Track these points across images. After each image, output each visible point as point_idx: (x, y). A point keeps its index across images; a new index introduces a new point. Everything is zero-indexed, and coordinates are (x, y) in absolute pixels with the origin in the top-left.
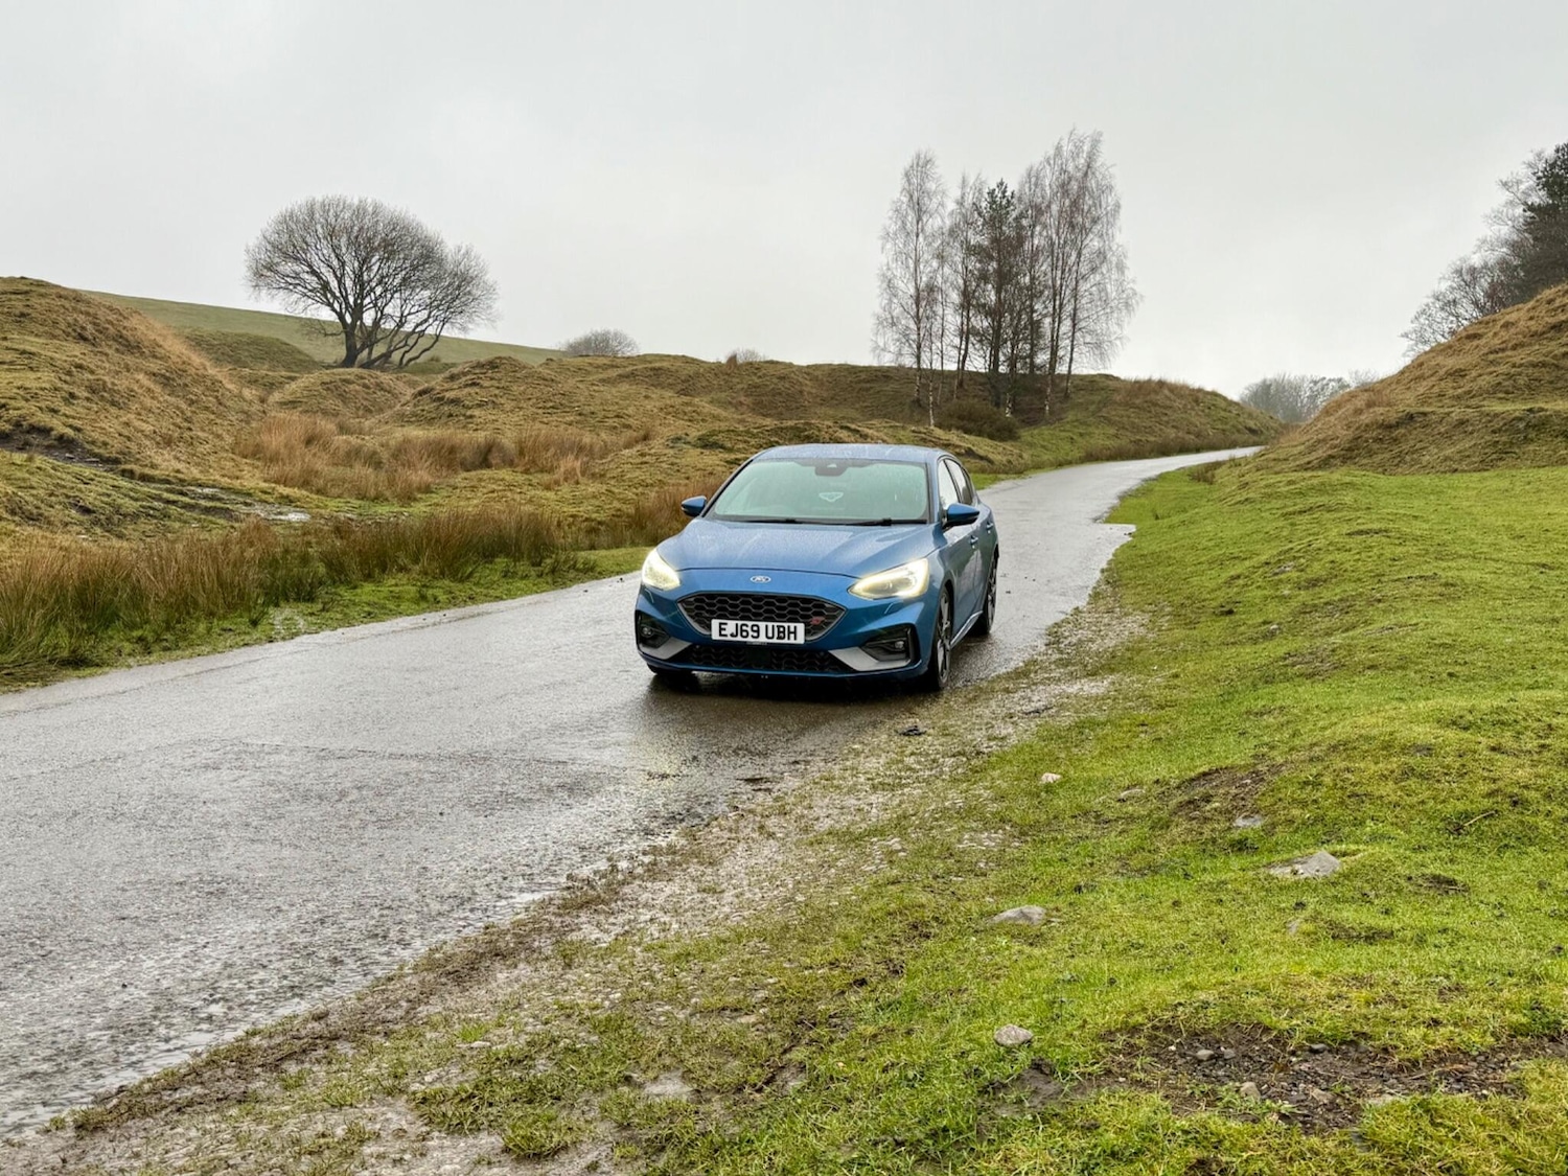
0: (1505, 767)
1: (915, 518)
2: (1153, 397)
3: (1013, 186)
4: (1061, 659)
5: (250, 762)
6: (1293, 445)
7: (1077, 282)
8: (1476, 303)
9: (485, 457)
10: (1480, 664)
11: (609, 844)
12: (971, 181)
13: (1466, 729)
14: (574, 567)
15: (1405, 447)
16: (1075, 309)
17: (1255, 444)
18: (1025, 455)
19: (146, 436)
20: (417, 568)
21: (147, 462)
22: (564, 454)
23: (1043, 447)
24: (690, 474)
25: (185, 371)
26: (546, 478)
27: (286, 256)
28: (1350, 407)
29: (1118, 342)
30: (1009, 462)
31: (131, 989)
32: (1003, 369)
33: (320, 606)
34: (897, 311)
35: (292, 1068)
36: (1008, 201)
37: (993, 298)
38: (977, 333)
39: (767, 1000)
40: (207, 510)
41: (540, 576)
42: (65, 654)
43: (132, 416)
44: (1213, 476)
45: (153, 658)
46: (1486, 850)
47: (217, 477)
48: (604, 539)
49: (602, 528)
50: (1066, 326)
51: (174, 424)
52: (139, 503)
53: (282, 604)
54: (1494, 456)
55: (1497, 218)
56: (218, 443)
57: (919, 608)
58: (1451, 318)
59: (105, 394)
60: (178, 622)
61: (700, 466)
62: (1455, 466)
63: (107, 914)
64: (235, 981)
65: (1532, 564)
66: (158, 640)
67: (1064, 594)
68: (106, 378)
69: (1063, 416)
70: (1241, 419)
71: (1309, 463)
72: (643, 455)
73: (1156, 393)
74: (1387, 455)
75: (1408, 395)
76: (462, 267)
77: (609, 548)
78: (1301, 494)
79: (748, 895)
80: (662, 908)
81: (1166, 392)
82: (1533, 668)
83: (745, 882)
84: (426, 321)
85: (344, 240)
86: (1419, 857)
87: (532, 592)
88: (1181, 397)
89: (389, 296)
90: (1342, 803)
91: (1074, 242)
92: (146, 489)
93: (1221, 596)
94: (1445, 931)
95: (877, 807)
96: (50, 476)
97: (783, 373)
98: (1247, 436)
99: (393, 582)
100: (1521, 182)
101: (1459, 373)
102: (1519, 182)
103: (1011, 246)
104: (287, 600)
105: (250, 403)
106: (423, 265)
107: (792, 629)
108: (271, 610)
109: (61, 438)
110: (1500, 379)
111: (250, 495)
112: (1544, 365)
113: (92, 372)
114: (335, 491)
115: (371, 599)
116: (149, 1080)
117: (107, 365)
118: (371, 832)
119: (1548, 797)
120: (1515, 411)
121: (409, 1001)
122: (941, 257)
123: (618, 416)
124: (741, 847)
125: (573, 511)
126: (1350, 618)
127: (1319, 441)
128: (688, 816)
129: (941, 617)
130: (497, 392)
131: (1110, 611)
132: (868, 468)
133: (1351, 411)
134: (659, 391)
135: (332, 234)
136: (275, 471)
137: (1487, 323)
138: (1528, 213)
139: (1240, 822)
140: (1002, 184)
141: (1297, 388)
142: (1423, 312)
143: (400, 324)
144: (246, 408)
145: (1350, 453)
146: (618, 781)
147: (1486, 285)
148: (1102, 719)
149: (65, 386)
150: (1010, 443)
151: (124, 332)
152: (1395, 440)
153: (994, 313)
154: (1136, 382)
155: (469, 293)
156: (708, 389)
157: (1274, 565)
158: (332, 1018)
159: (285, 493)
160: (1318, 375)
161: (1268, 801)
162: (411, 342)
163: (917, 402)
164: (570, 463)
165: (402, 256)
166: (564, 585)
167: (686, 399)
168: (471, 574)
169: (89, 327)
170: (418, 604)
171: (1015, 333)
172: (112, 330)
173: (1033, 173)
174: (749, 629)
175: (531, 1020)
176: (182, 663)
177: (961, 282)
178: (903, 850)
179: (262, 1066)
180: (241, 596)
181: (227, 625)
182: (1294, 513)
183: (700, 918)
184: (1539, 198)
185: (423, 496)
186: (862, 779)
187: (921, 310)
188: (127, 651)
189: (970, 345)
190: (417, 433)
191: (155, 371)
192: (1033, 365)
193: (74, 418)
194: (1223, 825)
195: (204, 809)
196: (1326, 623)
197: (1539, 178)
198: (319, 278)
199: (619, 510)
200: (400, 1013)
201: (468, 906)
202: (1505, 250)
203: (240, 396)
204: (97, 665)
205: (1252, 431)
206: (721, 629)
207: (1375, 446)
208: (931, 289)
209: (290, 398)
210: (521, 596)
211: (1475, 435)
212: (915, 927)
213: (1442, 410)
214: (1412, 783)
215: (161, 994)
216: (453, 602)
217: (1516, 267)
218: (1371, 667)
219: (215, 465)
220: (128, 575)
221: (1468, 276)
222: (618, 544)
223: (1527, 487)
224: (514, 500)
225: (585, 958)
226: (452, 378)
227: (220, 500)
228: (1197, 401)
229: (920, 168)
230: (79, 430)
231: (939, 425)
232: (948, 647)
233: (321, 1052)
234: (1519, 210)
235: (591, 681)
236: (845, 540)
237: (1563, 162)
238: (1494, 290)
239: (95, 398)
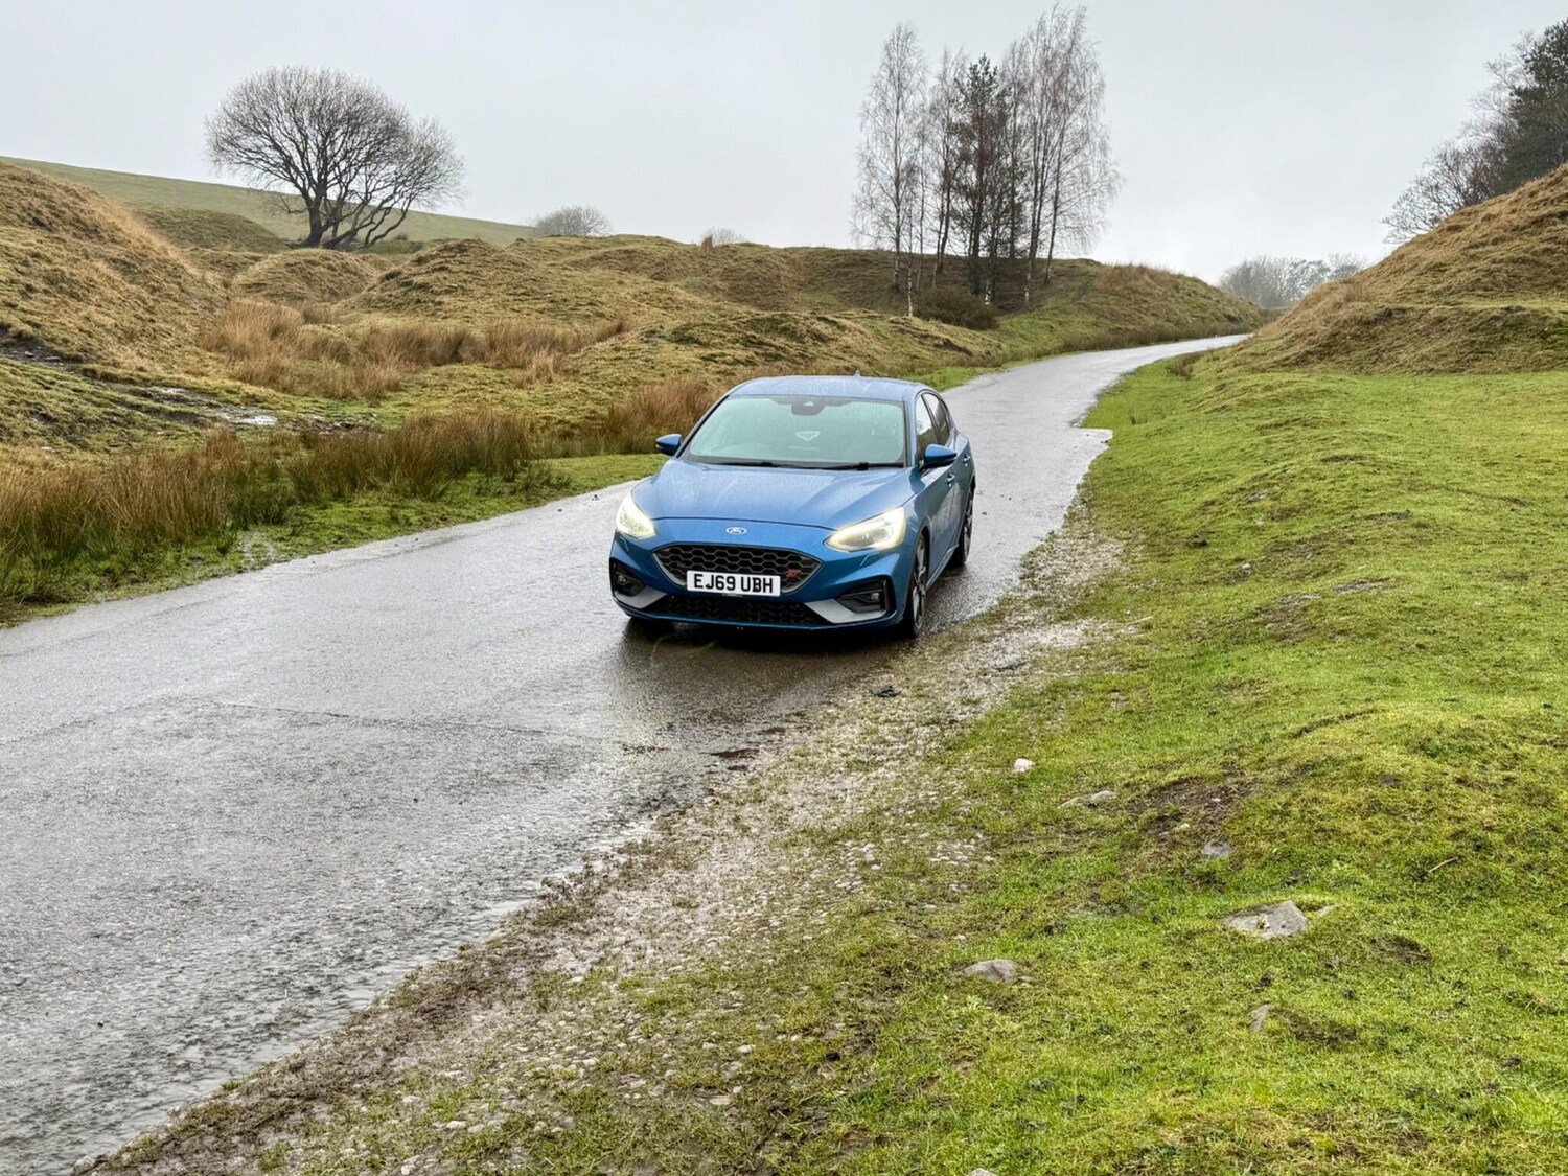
0: (1470, 800)
1: (891, 461)
2: (1133, 283)
3: (995, 63)
4: (1036, 597)
5: (222, 729)
6: (1272, 335)
7: (1059, 163)
8: (1458, 189)
9: (456, 350)
10: (1449, 633)
11: (584, 839)
12: (953, 55)
13: (1433, 755)
14: (547, 482)
15: (1382, 344)
16: (1057, 193)
17: (1233, 333)
18: (1004, 346)
19: (108, 331)
20: (388, 485)
21: (109, 359)
22: (536, 349)
23: (1022, 336)
24: (665, 372)
25: (146, 256)
26: (518, 374)
27: (247, 129)
28: (1328, 301)
29: (1100, 227)
30: (988, 353)
31: (107, 1028)
32: (983, 253)
33: (290, 530)
34: (876, 192)
35: (271, 1139)
36: (991, 78)
37: (974, 179)
38: (956, 215)
39: (740, 1077)
40: (172, 415)
41: (513, 493)
42: (31, 591)
43: (92, 308)
44: (1191, 370)
45: (121, 591)
46: (1448, 901)
47: (182, 376)
48: (578, 445)
49: (576, 431)
50: (1048, 209)
51: (135, 316)
52: (102, 409)
53: (251, 527)
54: (1471, 356)
55: (1483, 101)
56: (181, 334)
57: (894, 559)
58: (1435, 204)
59: (64, 286)
60: (146, 551)
61: (675, 362)
62: (1431, 366)
63: (82, 930)
64: (212, 1018)
65: (1504, 498)
66: (126, 572)
67: (1038, 515)
68: (64, 268)
69: (1043, 302)
70: (1220, 306)
71: (1287, 358)
72: (617, 350)
73: (1136, 279)
74: (1365, 353)
75: (1388, 289)
76: (428, 141)
77: (583, 455)
78: (1277, 401)
79: (723, 913)
80: (637, 928)
81: (1146, 278)
82: (1501, 639)
83: (720, 895)
84: (392, 197)
85: (306, 114)
86: (1382, 909)
87: (505, 512)
88: (1162, 283)
89: (353, 171)
90: (1309, 838)
91: (1057, 122)
92: (110, 392)
93: (1195, 524)
94: (1405, 1030)
95: (853, 795)
96: (10, 382)
97: (761, 256)
98: (1226, 324)
99: (364, 501)
100: (1509, 64)
101: (1438, 268)
102: (1507, 65)
103: (993, 125)
104: (256, 522)
105: (213, 289)
106: (388, 139)
107: (768, 582)
108: (240, 535)
109: (19, 335)
110: (1479, 275)
111: (215, 395)
112: (1524, 261)
113: (49, 262)
114: (304, 389)
115: (342, 521)
116: (128, 1150)
117: (64, 252)
118: (346, 823)
119: (1510, 840)
120: (1493, 309)
121: (385, 1049)
122: (922, 136)
123: (590, 304)
124: (717, 846)
125: (545, 411)
126: (1322, 560)
127: (1297, 336)
128: (662, 803)
129: (917, 564)
130: (466, 277)
131: (1085, 537)
132: (844, 407)
133: (1330, 305)
134: (632, 276)
135: (294, 106)
136: (240, 366)
137: (1469, 214)
138: (1515, 97)
139: (1209, 850)
140: (984, 59)
141: (1277, 272)
142: (1406, 197)
143: (365, 202)
144: (209, 295)
145: (1328, 349)
146: (593, 757)
147: (1470, 171)
148: (1074, 681)
149: (22, 278)
150: (990, 332)
151: (82, 215)
152: (1373, 337)
153: (975, 195)
154: (1117, 268)
155: (436, 168)
156: (683, 273)
157: (1248, 492)
158: (310, 1069)
159: (251, 392)
160: (1298, 257)
161: (1238, 829)
162: (377, 218)
163: (896, 288)
164: (544, 358)
165: (366, 130)
166: (537, 504)
167: (661, 284)
168: (442, 493)
169: (45, 210)
170: (389, 526)
171: (997, 217)
172: (69, 214)
173: (1017, 48)
174: (724, 581)
175: (506, 1091)
176: (151, 599)
177: (942, 162)
178: (877, 862)
179: (240, 1134)
180: (210, 520)
181: (196, 553)
182: (1270, 427)
183: (675, 941)
184: (1526, 81)
185: (392, 395)
186: (837, 753)
187: (901, 192)
188: (94, 584)
189: (950, 229)
190: (387, 322)
191: (115, 257)
192: (1013, 250)
193: (32, 313)
194: (1193, 852)
195: (176, 791)
196: (1297, 565)
197: (1527, 61)
198: (282, 152)
199: (593, 412)
200: (375, 1065)
201: (443, 920)
202: (1490, 134)
203: (203, 281)
204: (64, 602)
205: (1231, 319)
206: (696, 581)
207: (1353, 343)
208: (911, 169)
209: (253, 280)
210: (495, 516)
211: (1452, 333)
212: (888, 974)
213: (1420, 307)
214: (1378, 819)
215: (139, 1036)
216: (426, 523)
217: (1501, 151)
218: (1342, 633)
219: (179, 360)
220: (93, 501)
221: (1452, 162)
222: (592, 451)
223: (1503, 398)
224: (485, 399)
225: (560, 997)
226: (420, 261)
227: (185, 401)
228: (1177, 288)
229: (901, 43)
230: (36, 326)
231: (917, 314)
232: (924, 593)
233: (298, 1116)
234: (1505, 94)
235: (565, 625)
236: (827, 484)
237: (1552, 45)
238: (1478, 175)
239: (53, 290)
